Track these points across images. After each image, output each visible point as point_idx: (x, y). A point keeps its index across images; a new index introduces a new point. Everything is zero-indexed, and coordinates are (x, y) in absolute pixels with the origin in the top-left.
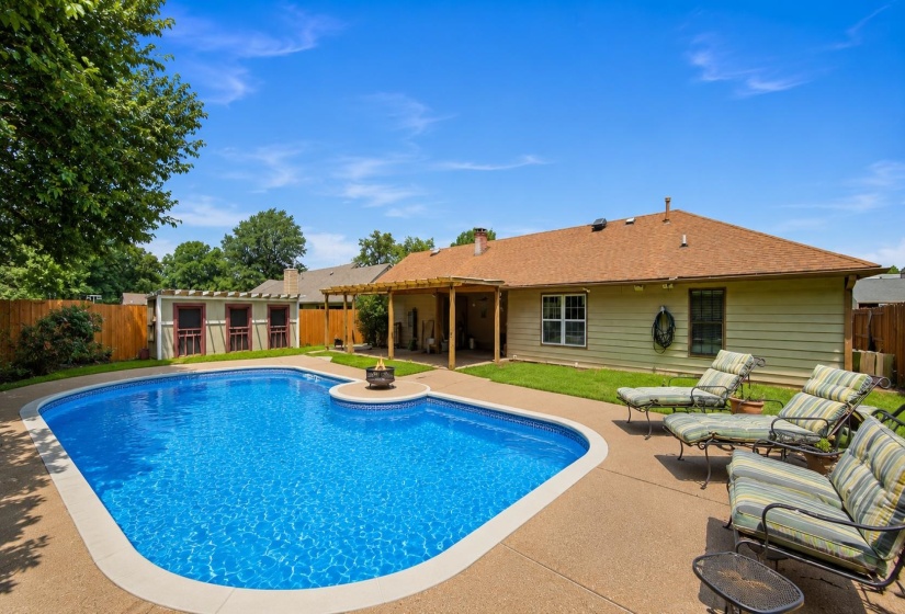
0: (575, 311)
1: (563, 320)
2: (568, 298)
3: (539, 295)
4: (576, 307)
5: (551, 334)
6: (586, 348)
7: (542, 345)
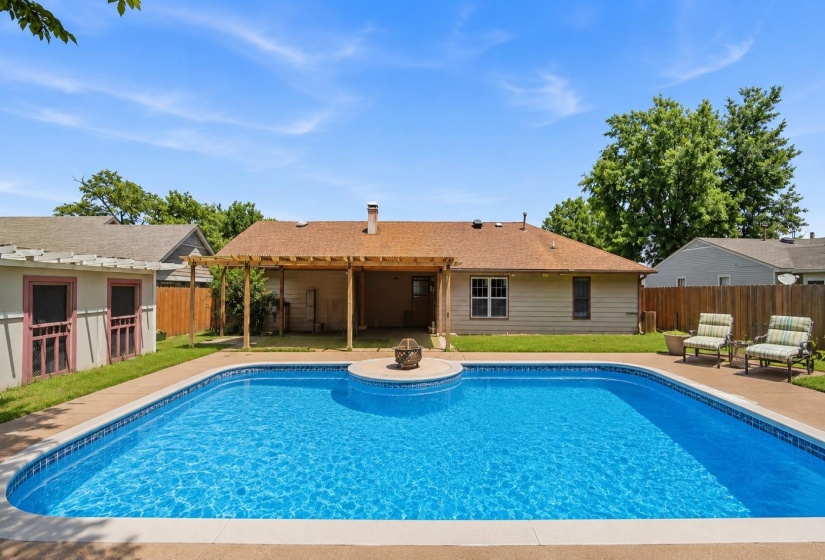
0: (499, 290)
1: (489, 297)
2: (493, 281)
3: (468, 277)
4: (499, 289)
5: (479, 309)
6: (507, 319)
7: (471, 319)
